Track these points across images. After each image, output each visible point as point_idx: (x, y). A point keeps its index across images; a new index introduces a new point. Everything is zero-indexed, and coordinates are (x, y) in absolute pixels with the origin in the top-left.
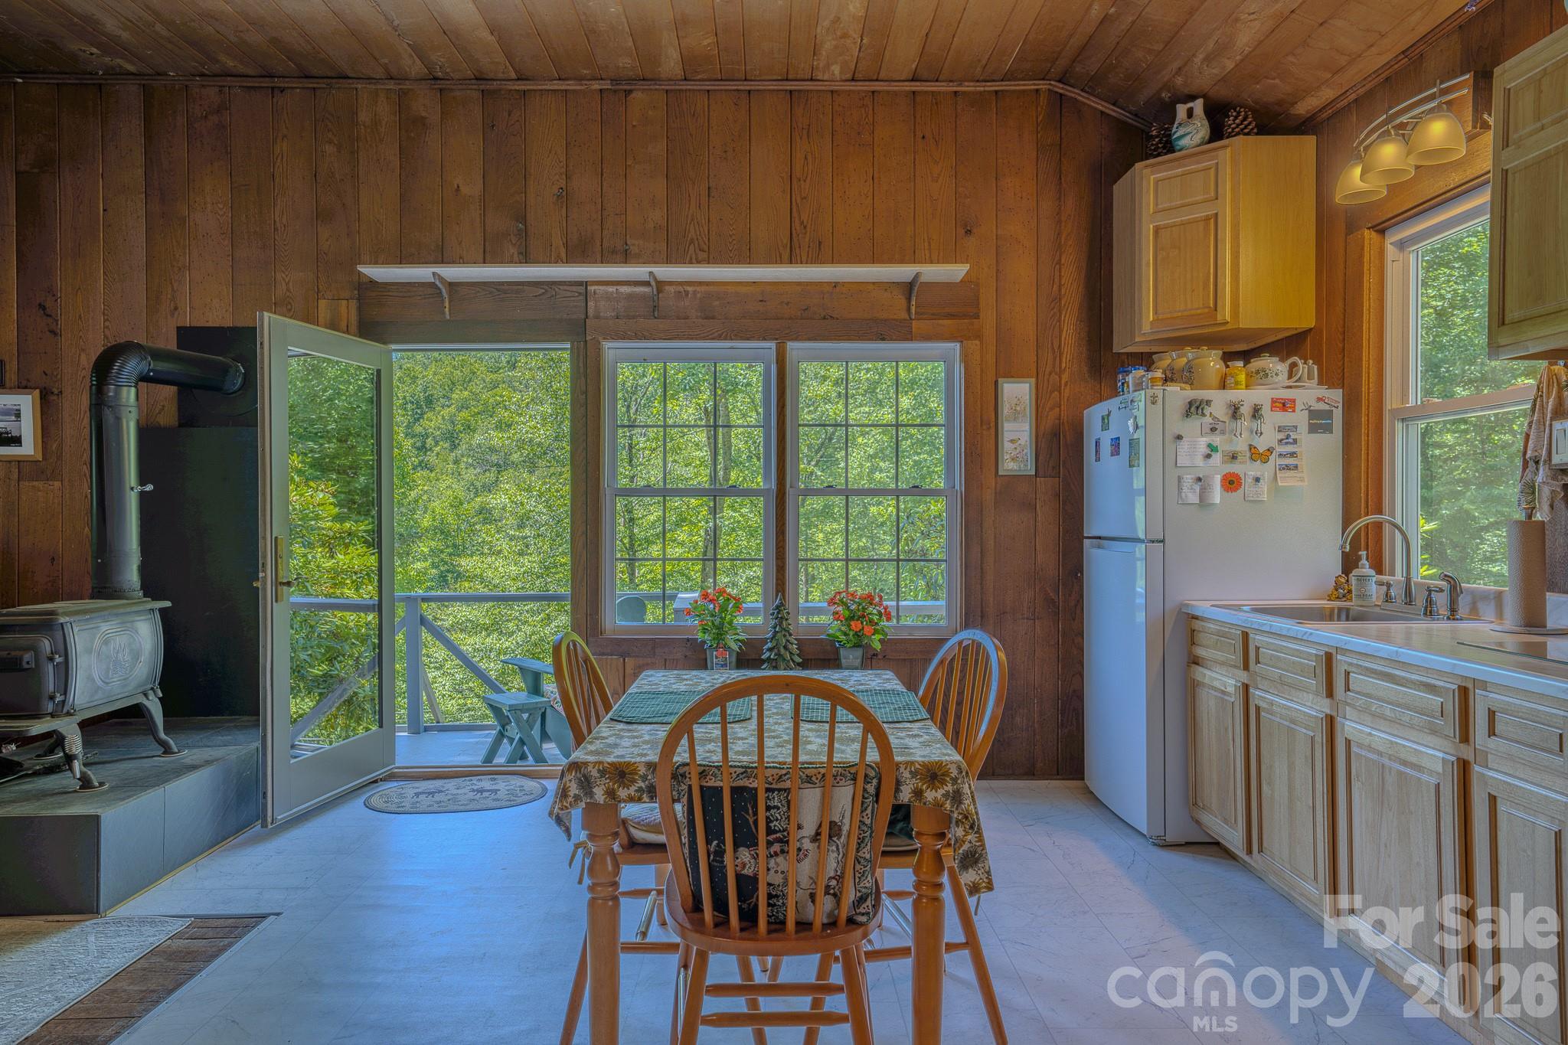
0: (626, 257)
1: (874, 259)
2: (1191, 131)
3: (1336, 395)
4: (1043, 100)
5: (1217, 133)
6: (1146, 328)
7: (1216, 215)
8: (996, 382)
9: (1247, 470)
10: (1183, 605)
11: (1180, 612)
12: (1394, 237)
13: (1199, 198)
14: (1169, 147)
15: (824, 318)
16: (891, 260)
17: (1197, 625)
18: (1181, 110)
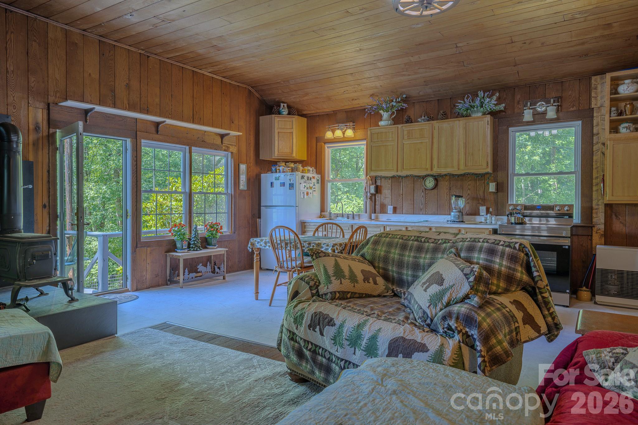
0: (147, 112)
1: (213, 126)
2: (285, 111)
3: (319, 176)
4: (247, 90)
5: (289, 114)
6: (276, 155)
7: (292, 132)
8: (239, 164)
9: (310, 191)
10: (301, 220)
11: (301, 222)
12: (326, 146)
13: (288, 127)
14: (279, 113)
15: (202, 141)
16: (216, 127)
17: (306, 224)
18: (282, 105)
